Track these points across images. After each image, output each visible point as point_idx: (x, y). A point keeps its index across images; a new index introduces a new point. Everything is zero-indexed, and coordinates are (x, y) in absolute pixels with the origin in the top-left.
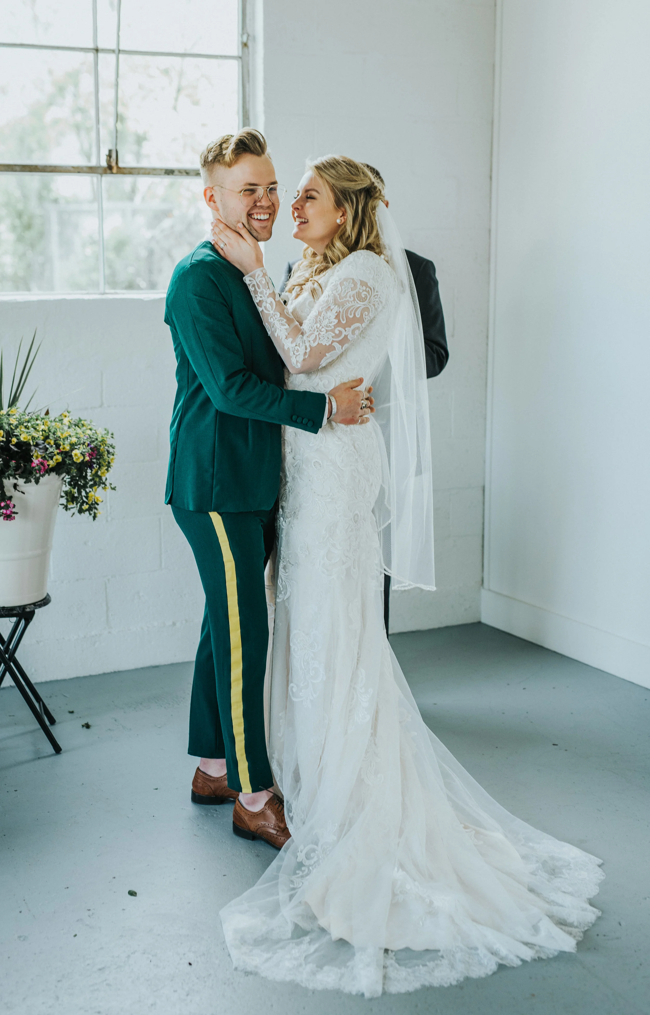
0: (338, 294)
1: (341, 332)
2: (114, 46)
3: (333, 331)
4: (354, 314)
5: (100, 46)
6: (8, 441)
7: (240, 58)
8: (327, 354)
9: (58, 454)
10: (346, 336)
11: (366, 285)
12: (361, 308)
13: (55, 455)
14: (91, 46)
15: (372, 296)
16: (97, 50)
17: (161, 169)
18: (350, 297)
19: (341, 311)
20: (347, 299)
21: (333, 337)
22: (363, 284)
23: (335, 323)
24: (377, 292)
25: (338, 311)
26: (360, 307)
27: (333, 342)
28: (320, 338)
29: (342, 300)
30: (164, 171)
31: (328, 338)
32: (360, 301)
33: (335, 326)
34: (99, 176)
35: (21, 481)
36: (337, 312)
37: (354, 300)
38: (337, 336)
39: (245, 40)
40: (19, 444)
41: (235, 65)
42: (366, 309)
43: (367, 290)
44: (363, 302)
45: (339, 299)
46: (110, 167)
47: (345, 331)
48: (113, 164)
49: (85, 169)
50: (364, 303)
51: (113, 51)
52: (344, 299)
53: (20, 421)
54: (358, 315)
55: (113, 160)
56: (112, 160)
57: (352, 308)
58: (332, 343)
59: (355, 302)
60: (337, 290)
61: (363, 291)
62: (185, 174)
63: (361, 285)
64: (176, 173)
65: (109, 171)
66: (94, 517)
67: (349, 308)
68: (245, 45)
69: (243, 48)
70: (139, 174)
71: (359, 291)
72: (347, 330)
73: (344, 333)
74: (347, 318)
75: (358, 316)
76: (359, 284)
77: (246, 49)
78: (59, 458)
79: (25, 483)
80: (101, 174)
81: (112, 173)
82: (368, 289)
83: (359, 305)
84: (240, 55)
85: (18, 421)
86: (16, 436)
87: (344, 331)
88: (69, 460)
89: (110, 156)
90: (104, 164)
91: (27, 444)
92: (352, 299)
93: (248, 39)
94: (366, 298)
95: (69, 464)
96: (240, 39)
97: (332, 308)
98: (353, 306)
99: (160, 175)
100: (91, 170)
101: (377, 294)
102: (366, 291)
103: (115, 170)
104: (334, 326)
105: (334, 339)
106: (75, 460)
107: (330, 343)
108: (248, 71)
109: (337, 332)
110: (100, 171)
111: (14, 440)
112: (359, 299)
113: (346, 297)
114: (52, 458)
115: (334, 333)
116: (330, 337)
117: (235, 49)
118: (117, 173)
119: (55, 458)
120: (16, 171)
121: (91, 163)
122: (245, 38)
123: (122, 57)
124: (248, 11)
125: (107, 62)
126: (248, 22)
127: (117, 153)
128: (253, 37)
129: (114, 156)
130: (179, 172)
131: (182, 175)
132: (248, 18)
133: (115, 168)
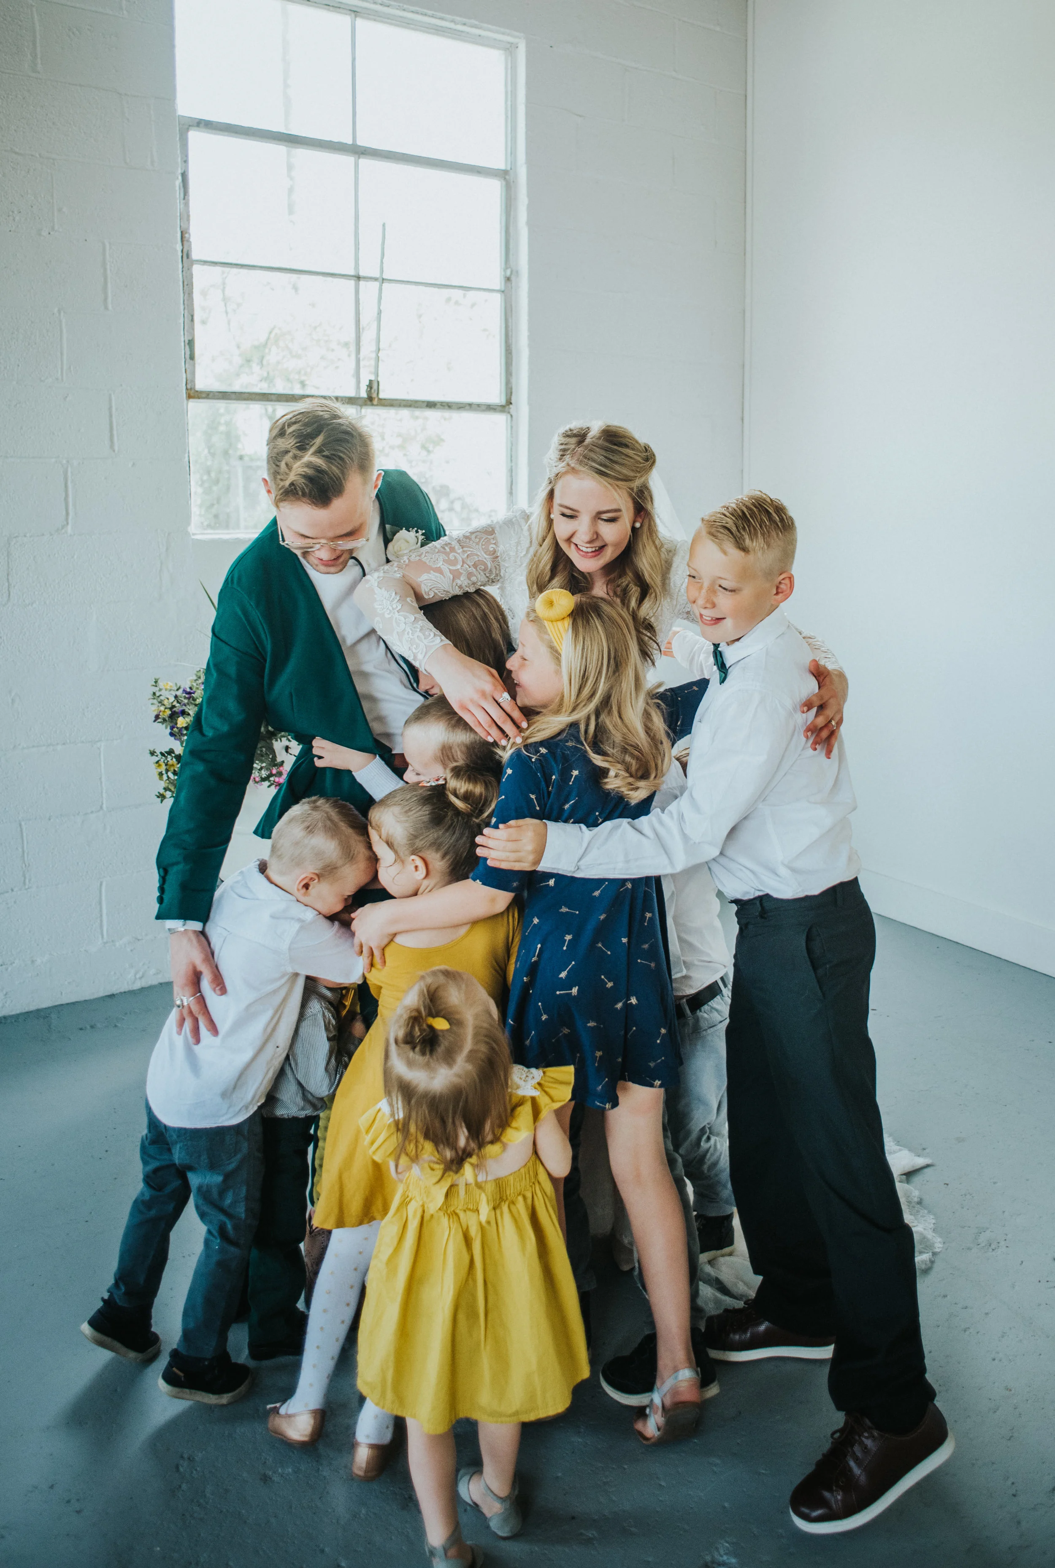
2: (376, 275)
5: (361, 274)
7: (503, 292)
14: (352, 273)
16: (358, 278)
17: (423, 402)
30: (426, 404)
34: (359, 408)
41: (497, 298)
46: (370, 399)
48: (374, 395)
51: (376, 279)
55: (375, 392)
56: (373, 391)
62: (447, 407)
64: (438, 405)
65: (369, 403)
68: (508, 279)
69: (506, 282)
70: (400, 406)
77: (509, 283)
80: (361, 406)
81: (373, 405)
84: (503, 289)
89: (370, 386)
90: (364, 394)
93: (511, 273)
96: (503, 273)
99: (421, 408)
103: (375, 402)
108: (511, 306)
110: (360, 402)
117: (497, 282)
118: (377, 405)
120: (271, 401)
121: (352, 393)
122: (508, 273)
123: (385, 285)
124: (511, 246)
125: (368, 289)
126: (511, 256)
127: (378, 382)
128: (517, 272)
129: (375, 386)
130: (441, 405)
131: (444, 409)
132: (511, 252)
133: (376, 400)
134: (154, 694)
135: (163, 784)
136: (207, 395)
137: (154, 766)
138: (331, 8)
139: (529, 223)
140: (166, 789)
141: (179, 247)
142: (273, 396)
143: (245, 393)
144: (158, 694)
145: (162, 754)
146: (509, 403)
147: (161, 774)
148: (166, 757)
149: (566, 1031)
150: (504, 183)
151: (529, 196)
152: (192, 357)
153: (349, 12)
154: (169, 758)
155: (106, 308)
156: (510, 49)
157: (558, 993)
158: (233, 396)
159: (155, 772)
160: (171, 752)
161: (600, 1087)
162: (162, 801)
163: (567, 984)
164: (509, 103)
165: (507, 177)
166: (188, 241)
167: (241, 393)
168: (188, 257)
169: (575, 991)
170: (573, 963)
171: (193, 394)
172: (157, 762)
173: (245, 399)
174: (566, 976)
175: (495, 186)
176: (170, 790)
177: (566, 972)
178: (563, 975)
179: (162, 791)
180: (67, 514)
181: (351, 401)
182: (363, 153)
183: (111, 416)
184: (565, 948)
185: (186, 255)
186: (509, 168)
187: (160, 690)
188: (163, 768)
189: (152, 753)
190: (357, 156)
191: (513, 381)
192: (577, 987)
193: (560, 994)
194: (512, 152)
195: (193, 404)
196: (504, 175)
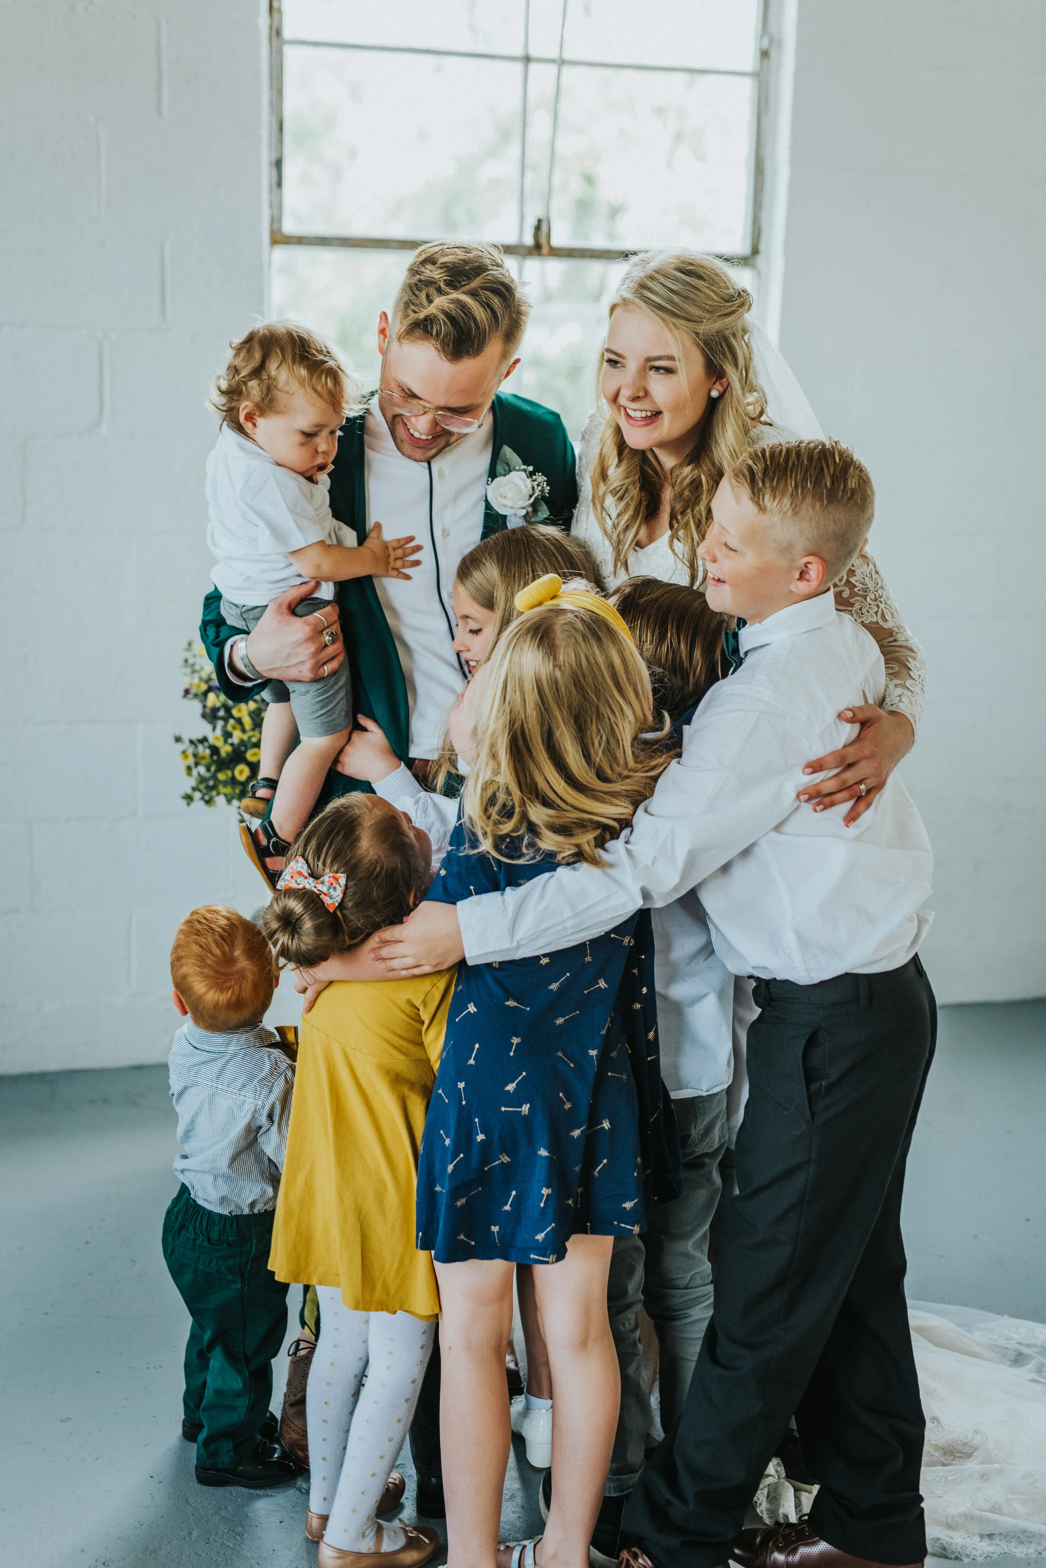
2: (554, 54)
5: (533, 53)
7: (757, 75)
14: (519, 52)
16: (527, 59)
34: (521, 259)
39: (766, 46)
41: (747, 86)
46: (538, 246)
48: (543, 241)
51: (552, 61)
55: (544, 235)
56: (542, 235)
65: (536, 252)
68: (765, 54)
69: (762, 60)
70: (581, 257)
77: (766, 61)
80: (524, 257)
81: (540, 254)
84: (757, 70)
89: (538, 228)
90: (529, 240)
93: (770, 45)
96: (758, 45)
103: (545, 250)
108: (768, 97)
110: (523, 250)
117: (748, 61)
118: (548, 256)
120: (392, 249)
121: (511, 239)
122: (765, 43)
123: (566, 70)
126: (771, 16)
127: (550, 223)
128: (780, 42)
129: (545, 229)
133: (546, 248)
134: (186, 661)
135: (192, 782)
136: (300, 241)
137: (180, 757)
140: (194, 789)
141: (263, 21)
144: (191, 661)
145: (191, 742)
146: (755, 251)
147: (189, 769)
148: (196, 747)
149: (506, 1159)
152: (279, 184)
154: (200, 748)
155: (160, 114)
157: (503, 1109)
159: (182, 764)
160: (204, 740)
161: (543, 1235)
162: (188, 804)
163: (516, 1099)
166: (280, 11)
168: (278, 33)
169: (525, 1109)
170: (524, 1074)
171: (279, 239)
172: (184, 752)
174: (515, 1089)
176: (200, 791)
177: (514, 1084)
178: (511, 1087)
179: (189, 791)
180: (102, 409)
181: (508, 250)
183: (163, 270)
184: (512, 1054)
185: (276, 32)
187: (195, 656)
188: (191, 761)
189: (178, 739)
191: (764, 216)
192: (528, 1105)
193: (506, 1111)
195: (280, 254)
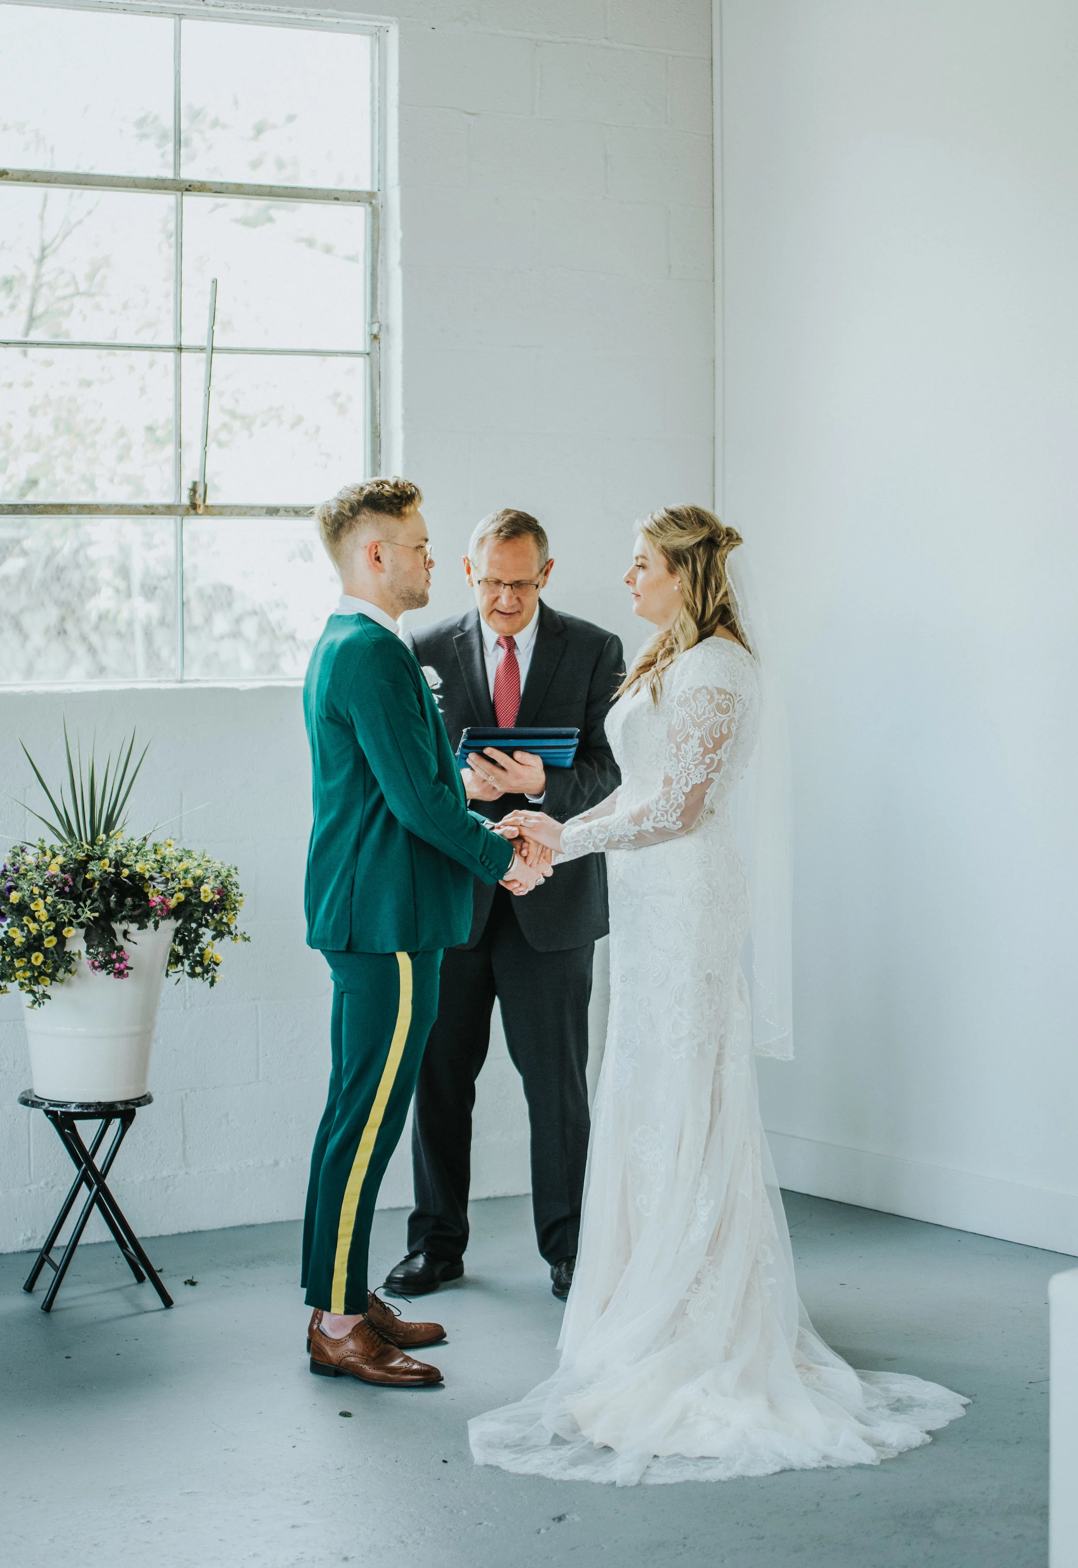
0: (694, 713)
1: (712, 760)
2: (205, 344)
3: (702, 762)
4: (721, 732)
5: (184, 343)
6: (118, 874)
7: (368, 354)
8: (707, 791)
9: (180, 890)
10: (720, 760)
11: (726, 693)
12: (726, 722)
13: (176, 892)
14: (172, 342)
15: (736, 702)
16: (180, 349)
17: (262, 508)
18: (710, 713)
19: (704, 733)
20: (706, 716)
21: (705, 769)
22: (720, 691)
23: (701, 752)
24: (740, 696)
25: (700, 736)
26: (724, 721)
27: (708, 774)
28: (691, 779)
29: (701, 720)
30: (265, 510)
31: (701, 774)
32: (723, 714)
33: (704, 755)
34: (179, 518)
35: (133, 927)
36: (699, 738)
37: (715, 715)
38: (709, 766)
39: (375, 330)
40: (132, 877)
41: (361, 363)
42: (731, 720)
43: (727, 698)
44: (726, 713)
45: (697, 719)
46: (194, 506)
47: (717, 755)
48: (199, 501)
49: (160, 509)
50: (727, 715)
51: (202, 349)
52: (703, 717)
53: (129, 848)
54: (725, 730)
55: (200, 497)
56: (197, 496)
57: (717, 724)
58: (707, 776)
59: (717, 717)
60: (691, 707)
61: (723, 700)
62: (292, 513)
63: (718, 694)
64: (282, 512)
65: (192, 511)
66: (212, 984)
67: (712, 726)
68: (375, 337)
69: (372, 341)
70: (232, 514)
71: (718, 703)
72: (719, 754)
73: (716, 758)
74: (713, 738)
75: (725, 733)
76: (715, 693)
77: (376, 343)
78: (181, 896)
79: (139, 929)
80: (182, 516)
81: (197, 514)
82: (728, 696)
83: (722, 720)
84: (368, 350)
85: (126, 847)
86: (128, 866)
87: (715, 756)
88: (196, 899)
89: (194, 490)
90: (186, 501)
91: (142, 877)
92: (712, 714)
93: (378, 330)
94: (728, 709)
95: (195, 905)
96: (368, 329)
97: (691, 734)
98: (715, 723)
99: (259, 515)
100: (169, 510)
101: (741, 698)
102: (725, 699)
103: (201, 510)
104: (702, 755)
105: (709, 771)
106: (202, 898)
107: (705, 777)
108: (380, 374)
109: (708, 761)
110: (181, 511)
111: (126, 872)
112: (720, 712)
113: (704, 714)
114: (172, 895)
115: (705, 764)
116: (702, 771)
117: (360, 343)
118: (204, 514)
119: (176, 896)
121: (169, 500)
123: (216, 356)
124: (379, 292)
125: (192, 363)
126: (379, 306)
127: (206, 487)
128: (387, 327)
129: (200, 490)
130: (286, 511)
131: (290, 516)
132: (379, 301)
133: (202, 507)
138: (151, 14)
139: (405, 264)
142: (73, 508)
143: (38, 505)
150: (369, 209)
151: (403, 227)
153: (173, 16)
156: (378, 36)
158: (25, 510)
164: (377, 104)
165: (374, 201)
167: (35, 505)
173: (39, 513)
175: (359, 213)
182: (187, 190)
186: (376, 190)
190: (179, 193)
194: (380, 168)
196: (368, 198)
